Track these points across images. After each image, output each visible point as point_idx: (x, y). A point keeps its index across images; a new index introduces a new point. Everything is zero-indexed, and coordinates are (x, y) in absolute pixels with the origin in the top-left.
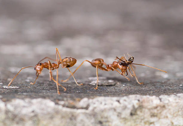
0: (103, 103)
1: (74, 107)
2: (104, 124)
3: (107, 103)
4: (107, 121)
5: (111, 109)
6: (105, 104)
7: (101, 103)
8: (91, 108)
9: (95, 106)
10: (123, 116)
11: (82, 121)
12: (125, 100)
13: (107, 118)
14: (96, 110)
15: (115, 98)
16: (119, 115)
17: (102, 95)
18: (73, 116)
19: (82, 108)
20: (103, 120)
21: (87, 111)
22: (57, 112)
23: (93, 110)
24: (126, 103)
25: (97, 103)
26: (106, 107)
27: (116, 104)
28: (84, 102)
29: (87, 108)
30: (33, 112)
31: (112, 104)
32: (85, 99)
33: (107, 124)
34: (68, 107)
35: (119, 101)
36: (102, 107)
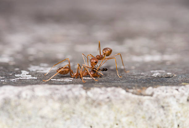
0: (165, 91)
1: (141, 95)
2: (166, 108)
3: (168, 91)
4: (168, 106)
5: (171, 96)
6: (167, 92)
7: (163, 91)
8: (155, 95)
9: (159, 93)
10: (181, 102)
11: (148, 105)
12: (183, 89)
13: (168, 103)
14: (159, 97)
15: (174, 87)
16: (178, 101)
17: (164, 84)
18: (140, 101)
19: (148, 95)
20: (165, 105)
21: (152, 98)
22: (128, 98)
23: (157, 97)
24: (183, 91)
25: (160, 91)
26: (168, 94)
27: (176, 92)
28: (149, 90)
29: (151, 95)
30: (108, 98)
31: (172, 92)
32: (150, 88)
33: (168, 108)
34: (136, 94)
35: (177, 90)
36: (164, 94)
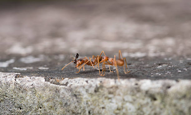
1: (58, 84)
2: (78, 96)
3: (80, 82)
4: (80, 95)
5: (81, 86)
6: (78, 83)
7: (76, 82)
8: (68, 85)
9: (72, 83)
10: (90, 92)
11: (63, 93)
12: (92, 81)
13: (79, 92)
14: (72, 87)
15: (86, 79)
16: (87, 91)
18: (57, 89)
19: (63, 85)
20: (77, 94)
21: (66, 87)
22: (47, 86)
23: (70, 86)
24: (92, 83)
25: (74, 82)
26: (79, 84)
27: (85, 83)
28: (64, 81)
29: (66, 85)
30: (32, 85)
31: (82, 83)
32: (67, 79)
33: (80, 97)
34: (54, 83)
35: (87, 82)
36: (76, 85)
